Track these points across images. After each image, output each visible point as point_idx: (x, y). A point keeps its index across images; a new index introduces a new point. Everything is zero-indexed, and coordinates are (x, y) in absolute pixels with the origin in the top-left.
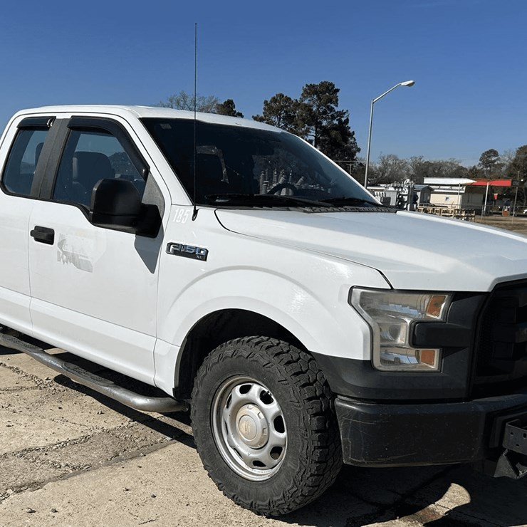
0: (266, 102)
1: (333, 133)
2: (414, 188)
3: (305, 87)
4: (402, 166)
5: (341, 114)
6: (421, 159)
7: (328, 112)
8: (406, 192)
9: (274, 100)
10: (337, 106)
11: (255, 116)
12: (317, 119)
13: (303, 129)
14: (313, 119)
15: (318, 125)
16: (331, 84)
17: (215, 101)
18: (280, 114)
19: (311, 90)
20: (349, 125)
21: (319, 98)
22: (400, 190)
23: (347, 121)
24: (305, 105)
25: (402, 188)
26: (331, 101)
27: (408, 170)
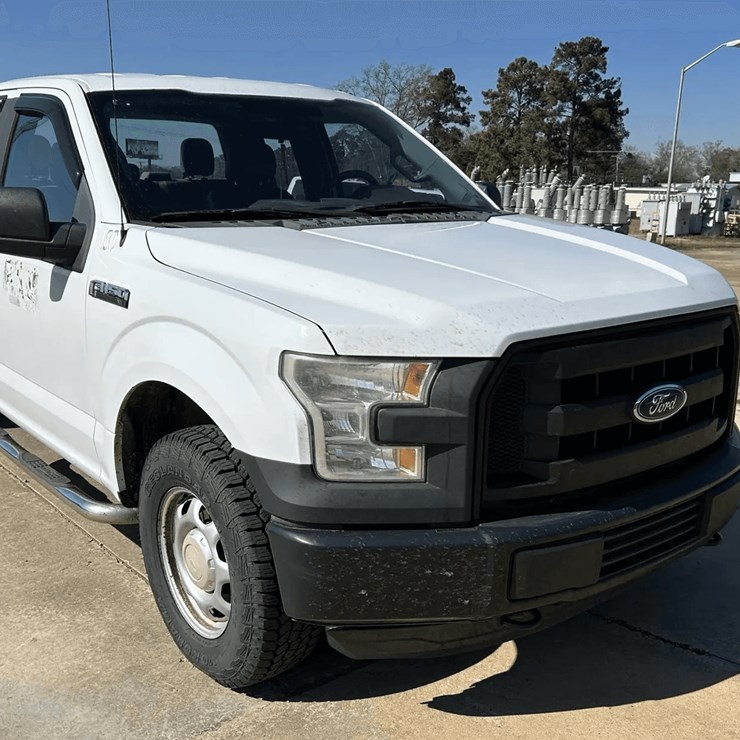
0: (501, 72)
1: (598, 112)
2: (725, 189)
3: (558, 47)
4: (691, 155)
5: (611, 83)
6: (719, 145)
7: (592, 81)
8: (715, 194)
9: (513, 67)
10: (604, 72)
11: (486, 91)
12: (575, 93)
13: (554, 108)
14: (568, 93)
15: (576, 100)
16: (596, 41)
17: (428, 72)
18: (521, 88)
19: (568, 51)
20: (621, 99)
21: (579, 62)
22: (705, 192)
23: (618, 93)
24: (558, 74)
25: (708, 189)
26: (595, 65)
27: (700, 162)
